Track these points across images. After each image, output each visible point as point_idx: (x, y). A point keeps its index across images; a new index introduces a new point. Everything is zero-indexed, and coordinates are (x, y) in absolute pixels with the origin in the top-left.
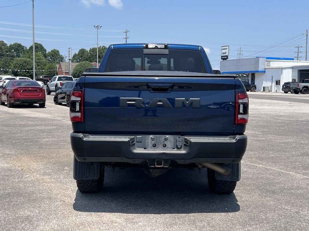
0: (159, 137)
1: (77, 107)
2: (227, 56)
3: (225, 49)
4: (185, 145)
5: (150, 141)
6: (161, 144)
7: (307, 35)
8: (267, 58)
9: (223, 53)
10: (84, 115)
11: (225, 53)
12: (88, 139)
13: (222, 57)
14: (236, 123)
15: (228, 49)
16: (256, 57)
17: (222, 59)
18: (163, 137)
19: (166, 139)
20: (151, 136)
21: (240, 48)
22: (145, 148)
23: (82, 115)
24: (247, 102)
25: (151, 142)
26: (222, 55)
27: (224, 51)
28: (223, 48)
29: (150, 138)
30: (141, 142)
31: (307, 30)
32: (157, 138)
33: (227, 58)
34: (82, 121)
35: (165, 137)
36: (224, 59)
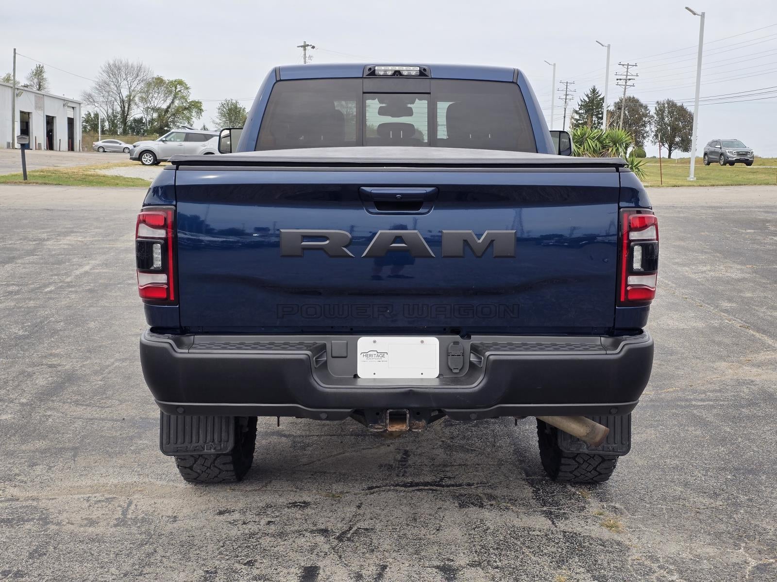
1: (155, 255)
4: (472, 365)
10: (175, 280)
12: (187, 351)
14: (622, 299)
23: (172, 280)
24: (655, 237)
30: (345, 357)
34: (172, 298)
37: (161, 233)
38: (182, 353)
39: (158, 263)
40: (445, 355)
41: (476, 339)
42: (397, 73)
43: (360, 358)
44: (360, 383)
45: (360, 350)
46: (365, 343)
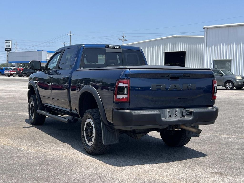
0: (172, 110)
1: (125, 91)
2: (10, 49)
3: (8, 43)
4: (187, 114)
5: (167, 112)
6: (174, 114)
7: (70, 35)
8: (48, 52)
9: (7, 46)
10: (129, 97)
11: (9, 46)
13: (6, 49)
14: (213, 99)
15: (11, 42)
16: (37, 50)
17: (6, 50)
18: (174, 110)
19: (176, 111)
20: (168, 109)
21: (16, 42)
22: (165, 118)
25: (168, 114)
26: (6, 48)
27: (7, 44)
28: (6, 42)
29: (167, 111)
30: (162, 114)
31: (70, 32)
32: (171, 111)
33: (10, 50)
34: (128, 101)
35: (176, 110)
36: (7, 51)
37: (127, 85)
38: (134, 114)
42: (114, 48)
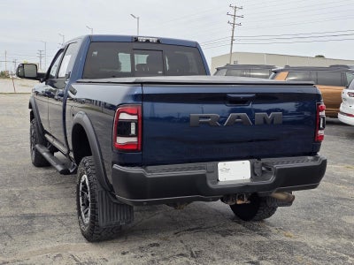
37: (135, 117)
38: (149, 175)
39: (133, 132)
40: (253, 168)
41: (263, 160)
42: (148, 41)
43: (219, 172)
44: (219, 183)
45: (219, 168)
46: (221, 165)
